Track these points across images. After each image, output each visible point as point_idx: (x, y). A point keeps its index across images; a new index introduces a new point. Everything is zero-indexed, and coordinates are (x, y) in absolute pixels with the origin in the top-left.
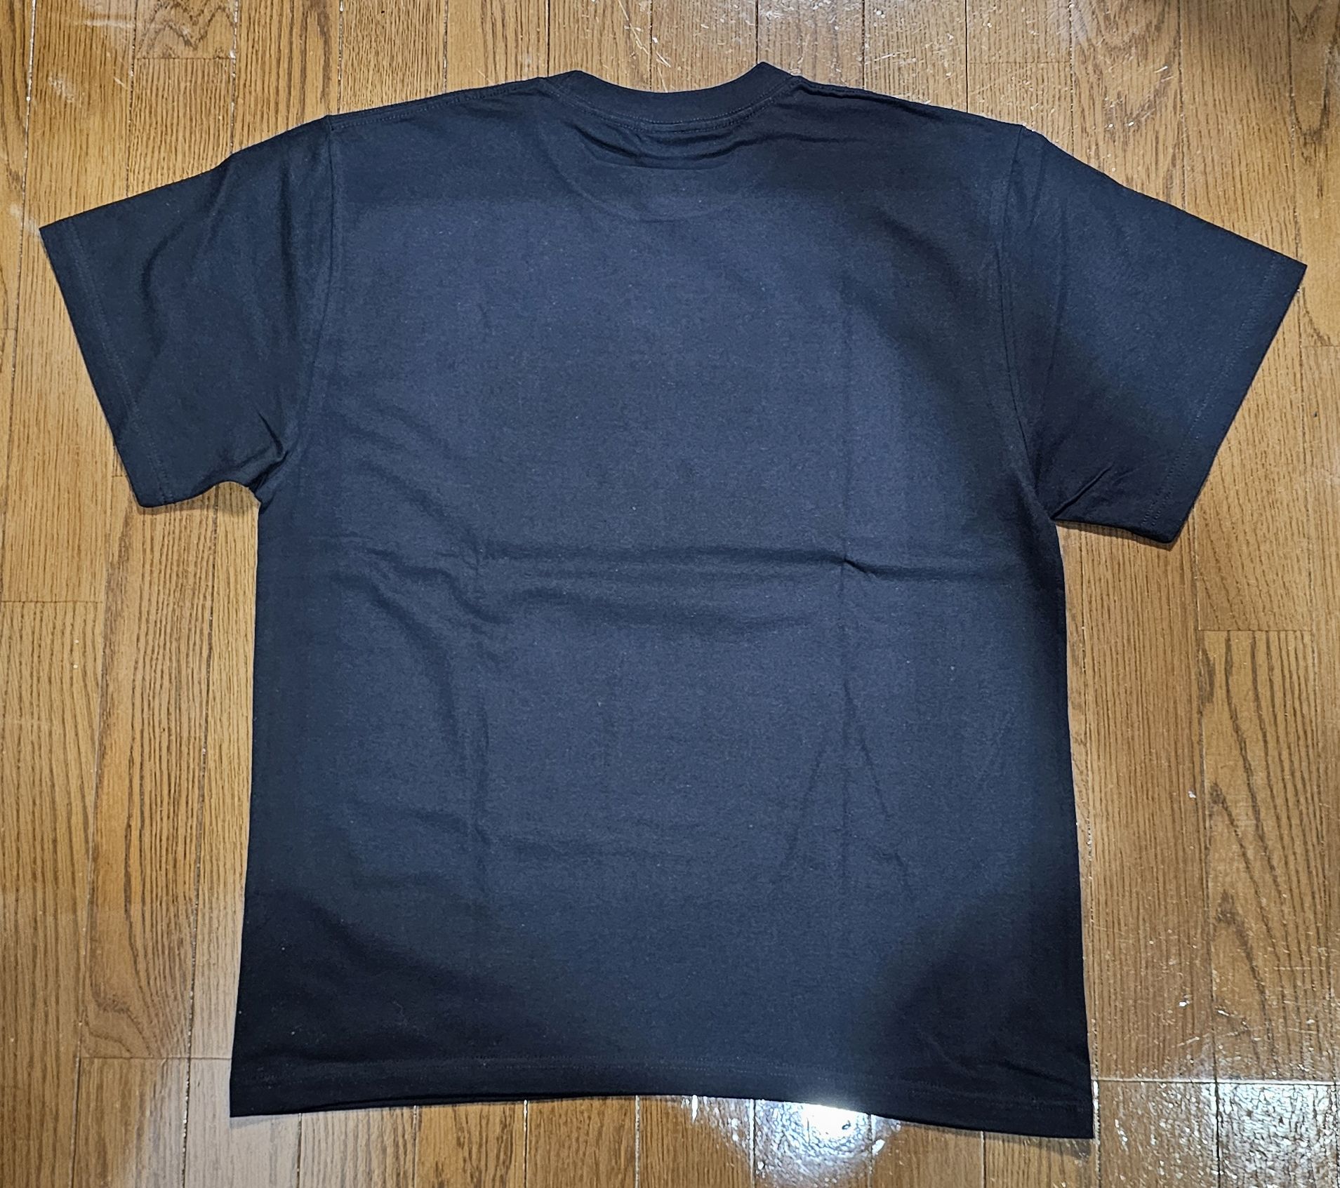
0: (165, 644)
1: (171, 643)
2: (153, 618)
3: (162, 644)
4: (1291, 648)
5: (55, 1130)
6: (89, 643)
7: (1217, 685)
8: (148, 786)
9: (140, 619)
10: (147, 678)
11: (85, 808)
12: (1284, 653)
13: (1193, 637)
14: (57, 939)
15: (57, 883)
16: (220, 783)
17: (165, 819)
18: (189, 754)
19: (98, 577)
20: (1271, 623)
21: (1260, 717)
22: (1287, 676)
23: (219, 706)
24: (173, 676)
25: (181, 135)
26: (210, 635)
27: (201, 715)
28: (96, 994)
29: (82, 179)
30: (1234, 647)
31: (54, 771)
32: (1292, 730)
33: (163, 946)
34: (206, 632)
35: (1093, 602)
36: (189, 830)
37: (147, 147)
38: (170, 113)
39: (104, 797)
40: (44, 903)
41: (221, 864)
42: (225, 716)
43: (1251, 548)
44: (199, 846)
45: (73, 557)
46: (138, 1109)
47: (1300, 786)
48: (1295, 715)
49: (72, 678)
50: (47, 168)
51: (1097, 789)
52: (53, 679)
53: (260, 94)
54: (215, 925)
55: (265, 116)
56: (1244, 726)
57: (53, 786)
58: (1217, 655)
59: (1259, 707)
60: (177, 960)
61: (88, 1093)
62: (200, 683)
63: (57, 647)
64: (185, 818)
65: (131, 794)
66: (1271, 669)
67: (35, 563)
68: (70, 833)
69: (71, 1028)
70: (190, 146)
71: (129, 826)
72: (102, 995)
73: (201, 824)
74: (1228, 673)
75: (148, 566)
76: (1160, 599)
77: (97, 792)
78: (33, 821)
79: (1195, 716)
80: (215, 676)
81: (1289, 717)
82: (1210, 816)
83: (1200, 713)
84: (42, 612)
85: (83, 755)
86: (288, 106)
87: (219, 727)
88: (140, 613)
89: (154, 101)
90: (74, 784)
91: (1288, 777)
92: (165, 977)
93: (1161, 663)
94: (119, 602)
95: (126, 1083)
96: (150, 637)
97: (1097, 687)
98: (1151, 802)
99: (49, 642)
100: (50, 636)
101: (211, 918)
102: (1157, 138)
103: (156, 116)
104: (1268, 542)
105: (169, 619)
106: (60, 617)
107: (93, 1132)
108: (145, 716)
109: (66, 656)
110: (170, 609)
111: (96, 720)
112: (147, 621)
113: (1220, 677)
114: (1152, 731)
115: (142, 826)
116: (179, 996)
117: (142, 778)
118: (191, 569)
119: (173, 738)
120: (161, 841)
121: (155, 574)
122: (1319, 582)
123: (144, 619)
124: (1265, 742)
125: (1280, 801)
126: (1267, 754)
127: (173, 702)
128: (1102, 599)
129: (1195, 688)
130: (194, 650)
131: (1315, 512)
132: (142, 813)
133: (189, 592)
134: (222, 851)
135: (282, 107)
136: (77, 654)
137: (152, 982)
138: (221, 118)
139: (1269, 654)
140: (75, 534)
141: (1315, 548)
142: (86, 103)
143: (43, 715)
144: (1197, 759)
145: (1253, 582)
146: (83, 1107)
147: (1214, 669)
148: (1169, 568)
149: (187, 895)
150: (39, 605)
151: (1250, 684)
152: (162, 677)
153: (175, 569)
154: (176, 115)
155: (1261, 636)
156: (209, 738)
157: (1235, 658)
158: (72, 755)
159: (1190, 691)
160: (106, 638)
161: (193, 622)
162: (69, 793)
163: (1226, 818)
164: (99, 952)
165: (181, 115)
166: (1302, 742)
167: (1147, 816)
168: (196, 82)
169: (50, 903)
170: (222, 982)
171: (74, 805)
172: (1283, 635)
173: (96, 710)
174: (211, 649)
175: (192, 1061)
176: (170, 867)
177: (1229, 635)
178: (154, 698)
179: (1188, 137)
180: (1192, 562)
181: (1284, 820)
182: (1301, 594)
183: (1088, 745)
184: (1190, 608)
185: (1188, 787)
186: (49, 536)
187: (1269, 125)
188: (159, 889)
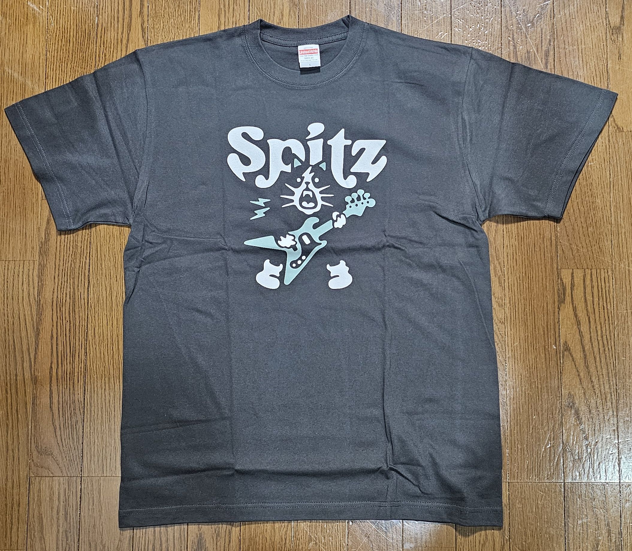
0: (67, 280)
1: (70, 280)
2: (61, 268)
3: (66, 280)
4: (602, 277)
5: (19, 510)
6: (31, 280)
7: (567, 295)
8: (60, 348)
9: (55, 268)
10: (59, 297)
11: (30, 359)
12: (599, 279)
13: (556, 273)
14: (18, 421)
15: (17, 395)
16: (94, 346)
17: (68, 364)
18: (79, 333)
19: (35, 248)
20: (593, 265)
21: (587, 310)
22: (600, 290)
23: (93, 310)
24: (71, 296)
25: (72, 34)
26: (89, 275)
27: (85, 315)
28: (37, 447)
29: (24, 56)
30: (575, 277)
31: (15, 341)
32: (602, 316)
33: (68, 424)
34: (87, 275)
35: (509, 256)
36: (80, 369)
37: (55, 40)
38: (66, 22)
39: (39, 354)
40: (12, 403)
41: (95, 385)
42: (97, 315)
43: (584, 229)
44: (85, 376)
45: (23, 239)
46: (57, 501)
47: (605, 343)
48: (604, 309)
49: (23, 297)
50: (7, 50)
51: (510, 345)
52: (14, 297)
53: (110, 13)
54: (93, 414)
55: (113, 24)
56: (580, 314)
57: (15, 348)
58: (567, 281)
59: (587, 306)
60: (75, 430)
61: (34, 493)
62: (84, 299)
63: (16, 282)
64: (78, 363)
65: (52, 352)
66: (592, 287)
67: (5, 242)
68: (23, 371)
69: (25, 463)
70: (76, 40)
71: (51, 367)
72: (40, 447)
73: (86, 365)
74: (572, 289)
75: (58, 243)
76: (541, 254)
77: (36, 351)
78: (6, 365)
79: (557, 310)
80: (91, 296)
81: (601, 310)
82: (563, 356)
83: (559, 308)
84: (8, 266)
85: (29, 334)
86: (123, 19)
87: (93, 320)
88: (55, 265)
89: (59, 17)
90: (25, 348)
91: (600, 338)
92: (69, 438)
93: (541, 285)
94: (45, 261)
95: (52, 488)
96: (60, 277)
97: (510, 296)
98: (535, 351)
99: (12, 280)
100: (12, 277)
101: (91, 411)
102: (542, 32)
103: (59, 24)
104: (592, 226)
105: (69, 268)
106: (17, 268)
107: (36, 511)
108: (58, 314)
109: (20, 287)
110: (69, 264)
111: (35, 317)
112: (59, 269)
113: (568, 291)
114: (536, 317)
115: (58, 367)
116: (76, 447)
117: (57, 344)
118: (79, 244)
119: (72, 325)
120: (67, 374)
121: (62, 247)
122: (616, 245)
123: (57, 268)
124: (590, 322)
125: (596, 350)
126: (590, 327)
127: (71, 308)
128: (513, 255)
129: (556, 296)
130: (81, 283)
131: (614, 212)
132: (58, 361)
133: (78, 255)
134: (96, 379)
135: (121, 19)
136: (25, 286)
137: (63, 440)
138: (91, 25)
139: (592, 280)
140: (23, 228)
141: (614, 229)
142: (26, 18)
143: (9, 315)
144: (557, 330)
145: (585, 246)
146: (31, 499)
147: (566, 287)
148: (545, 239)
149: (79, 399)
150: (7, 262)
151: (582, 294)
152: (66, 296)
153: (72, 244)
154: (69, 23)
155: (588, 272)
156: (89, 325)
157: (576, 282)
158: (24, 334)
159: (554, 298)
160: (39, 277)
161: (81, 269)
162: (23, 352)
163: (571, 358)
164: (38, 427)
165: (72, 24)
166: (607, 322)
167: (533, 357)
168: (79, 7)
169: (14, 403)
170: (96, 441)
171: (25, 357)
172: (598, 271)
173: (35, 313)
174: (89, 282)
175: (83, 478)
176: (72, 387)
177: (573, 271)
178: (62, 306)
179: (557, 31)
180: (557, 237)
181: (598, 359)
182: (607, 251)
183: (506, 324)
184: (555, 258)
185: (552, 342)
186: (11, 230)
187: (595, 25)
188: (66, 397)
